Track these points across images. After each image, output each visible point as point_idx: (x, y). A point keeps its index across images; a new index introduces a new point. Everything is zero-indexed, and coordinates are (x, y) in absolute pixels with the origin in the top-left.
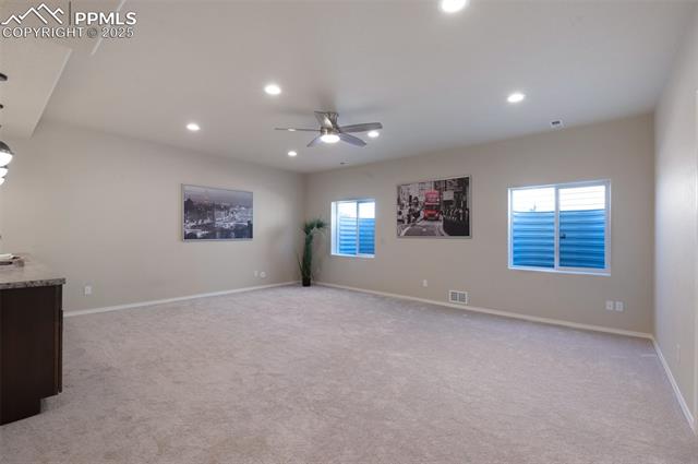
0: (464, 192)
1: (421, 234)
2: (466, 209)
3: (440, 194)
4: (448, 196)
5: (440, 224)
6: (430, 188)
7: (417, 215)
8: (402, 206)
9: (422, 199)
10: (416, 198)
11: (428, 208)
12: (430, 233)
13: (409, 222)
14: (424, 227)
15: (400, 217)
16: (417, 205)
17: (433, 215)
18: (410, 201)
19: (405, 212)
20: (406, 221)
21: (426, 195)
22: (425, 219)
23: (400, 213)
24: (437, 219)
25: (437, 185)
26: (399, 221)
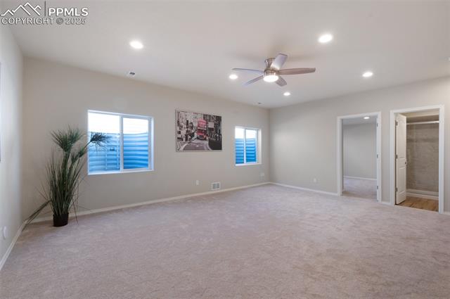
0: (219, 124)
1: (195, 149)
2: (220, 134)
3: (207, 123)
4: (211, 125)
5: (206, 143)
6: (200, 118)
7: (192, 135)
8: (181, 127)
9: (195, 125)
10: (192, 123)
11: (200, 131)
12: (201, 149)
13: (186, 140)
14: (197, 144)
15: (180, 136)
16: (192, 128)
17: (203, 137)
18: (187, 124)
19: (184, 132)
20: (184, 139)
21: (198, 122)
22: (198, 138)
23: (179, 133)
24: (205, 139)
25: (205, 116)
26: (178, 138)
